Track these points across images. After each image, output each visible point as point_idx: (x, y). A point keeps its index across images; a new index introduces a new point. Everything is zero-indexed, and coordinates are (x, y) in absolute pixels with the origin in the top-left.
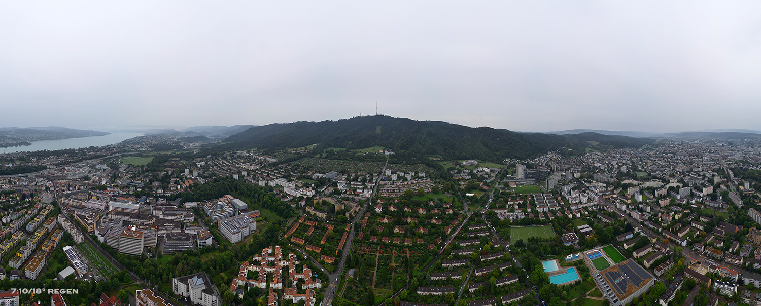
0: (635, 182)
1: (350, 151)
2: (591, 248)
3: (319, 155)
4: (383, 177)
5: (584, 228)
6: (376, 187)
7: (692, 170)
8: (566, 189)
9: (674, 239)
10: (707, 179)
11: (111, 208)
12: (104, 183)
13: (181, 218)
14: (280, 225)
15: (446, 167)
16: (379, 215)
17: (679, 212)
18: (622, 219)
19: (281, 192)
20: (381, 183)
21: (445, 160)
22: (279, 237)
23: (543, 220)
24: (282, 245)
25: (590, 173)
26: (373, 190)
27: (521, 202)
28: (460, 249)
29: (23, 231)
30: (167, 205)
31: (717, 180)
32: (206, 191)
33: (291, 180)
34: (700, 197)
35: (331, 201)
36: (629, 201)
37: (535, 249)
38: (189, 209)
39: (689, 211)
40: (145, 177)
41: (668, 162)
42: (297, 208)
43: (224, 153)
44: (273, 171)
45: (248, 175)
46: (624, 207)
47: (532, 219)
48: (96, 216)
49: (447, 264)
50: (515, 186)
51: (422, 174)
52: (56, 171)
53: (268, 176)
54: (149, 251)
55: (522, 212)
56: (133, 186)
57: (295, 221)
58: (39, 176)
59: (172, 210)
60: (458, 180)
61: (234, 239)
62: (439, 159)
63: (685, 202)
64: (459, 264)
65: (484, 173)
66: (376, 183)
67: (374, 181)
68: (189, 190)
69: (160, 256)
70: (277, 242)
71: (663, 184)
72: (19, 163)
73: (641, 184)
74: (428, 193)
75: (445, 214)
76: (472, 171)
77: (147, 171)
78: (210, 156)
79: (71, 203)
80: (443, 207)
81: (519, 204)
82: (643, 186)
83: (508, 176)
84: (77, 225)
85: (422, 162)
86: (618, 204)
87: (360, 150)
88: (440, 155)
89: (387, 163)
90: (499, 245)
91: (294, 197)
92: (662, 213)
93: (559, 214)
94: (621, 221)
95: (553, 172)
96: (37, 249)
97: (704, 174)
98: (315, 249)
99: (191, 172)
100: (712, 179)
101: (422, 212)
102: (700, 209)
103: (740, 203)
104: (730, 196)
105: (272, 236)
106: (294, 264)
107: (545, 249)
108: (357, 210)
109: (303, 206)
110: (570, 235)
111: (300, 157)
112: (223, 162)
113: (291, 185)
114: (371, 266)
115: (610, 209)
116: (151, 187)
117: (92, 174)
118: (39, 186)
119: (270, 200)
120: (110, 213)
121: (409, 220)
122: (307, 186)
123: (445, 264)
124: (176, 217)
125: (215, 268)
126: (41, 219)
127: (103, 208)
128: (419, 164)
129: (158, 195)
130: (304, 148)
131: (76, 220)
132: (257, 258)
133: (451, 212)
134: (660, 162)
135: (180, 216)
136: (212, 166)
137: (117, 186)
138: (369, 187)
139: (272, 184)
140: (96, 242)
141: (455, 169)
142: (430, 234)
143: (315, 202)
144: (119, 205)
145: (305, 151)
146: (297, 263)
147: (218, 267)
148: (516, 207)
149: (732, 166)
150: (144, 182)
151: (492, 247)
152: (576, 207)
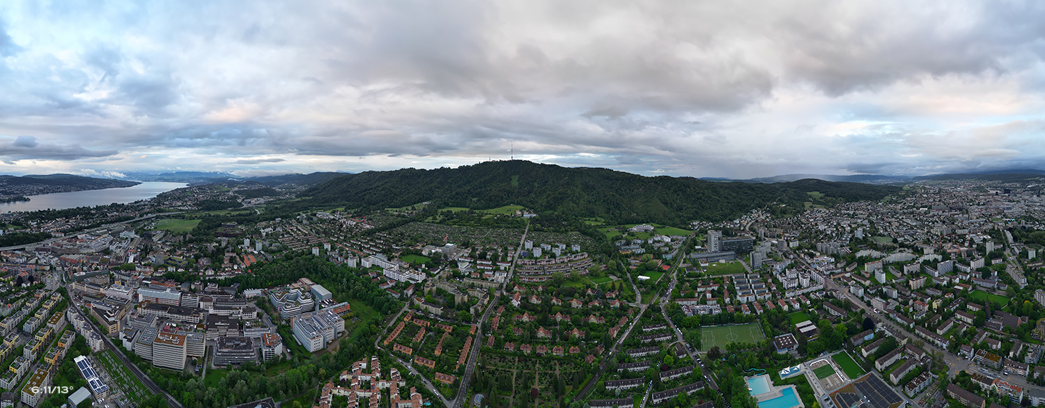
0: (876, 254)
1: (475, 213)
2: (816, 355)
3: (431, 218)
4: (522, 252)
5: (806, 326)
6: (512, 268)
7: (954, 233)
8: (778, 267)
9: (931, 339)
10: (976, 246)
11: (141, 299)
12: (131, 260)
13: (239, 314)
14: (377, 324)
15: (610, 236)
16: (517, 310)
17: (938, 298)
18: (858, 310)
19: (379, 275)
20: (519, 263)
21: (609, 224)
22: (376, 344)
23: (747, 315)
24: (380, 355)
25: (811, 241)
26: (507, 272)
27: (716, 288)
28: (631, 362)
29: (18, 332)
30: (219, 293)
31: (990, 247)
32: (274, 273)
33: (393, 257)
34: (966, 273)
35: (449, 288)
36: (867, 283)
37: (737, 361)
38: (250, 300)
39: (951, 296)
40: (189, 251)
41: (921, 220)
42: (402, 299)
43: (299, 215)
44: (367, 243)
45: (333, 249)
46: (861, 292)
47: (731, 315)
48: (121, 310)
49: (612, 385)
50: (707, 264)
51: (576, 248)
52: (65, 242)
53: (362, 251)
54: (194, 363)
55: (718, 303)
56: (172, 265)
57: (399, 319)
58: (42, 250)
59: (226, 301)
60: (627, 256)
61: (314, 345)
62: (600, 224)
63: (945, 283)
64: (629, 386)
65: (663, 244)
66: (512, 262)
67: (509, 259)
68: (250, 271)
69: (209, 371)
70: (373, 351)
71: (914, 256)
72: (12, 229)
73: (884, 257)
74: (584, 276)
75: (609, 308)
76: (646, 242)
77: (191, 241)
78: (278, 220)
79: (85, 289)
80: (605, 298)
81: (712, 292)
82: (887, 259)
83: (696, 247)
84: (93, 323)
85: (577, 229)
86: (852, 288)
87: (490, 211)
88: (601, 217)
89: (526, 230)
90: (685, 355)
91: (398, 282)
92: (915, 300)
93: (770, 306)
94: (856, 313)
95: (760, 240)
96: (38, 358)
97: (972, 239)
98: (427, 363)
99: (253, 244)
100: (983, 246)
101: (577, 305)
102: (967, 291)
103: (1022, 282)
104: (1008, 270)
105: (367, 343)
106: (398, 385)
107: (751, 361)
108: (486, 302)
109: (409, 296)
110: (785, 337)
111: (405, 222)
112: (297, 228)
113: (393, 266)
114: (505, 387)
115: (843, 295)
116: (197, 268)
117: (115, 246)
118: (41, 265)
119: (363, 288)
120: (140, 305)
121: (559, 317)
122: (415, 267)
123: (610, 385)
124: (232, 311)
125: (286, 392)
126: (43, 315)
127: (130, 297)
128: (572, 231)
129: (207, 278)
130: (410, 208)
131: (92, 318)
132: (345, 377)
133: (617, 304)
134: (909, 221)
135: (237, 311)
136: (283, 235)
137: (149, 265)
138: (502, 268)
139: (366, 264)
140: (120, 349)
141: (622, 238)
142: (588, 339)
143: (426, 290)
144: (154, 294)
145: (412, 213)
146: (402, 384)
147: (290, 391)
148: (709, 295)
149: (1010, 225)
150: (186, 257)
151: (676, 360)
152: (792, 294)
